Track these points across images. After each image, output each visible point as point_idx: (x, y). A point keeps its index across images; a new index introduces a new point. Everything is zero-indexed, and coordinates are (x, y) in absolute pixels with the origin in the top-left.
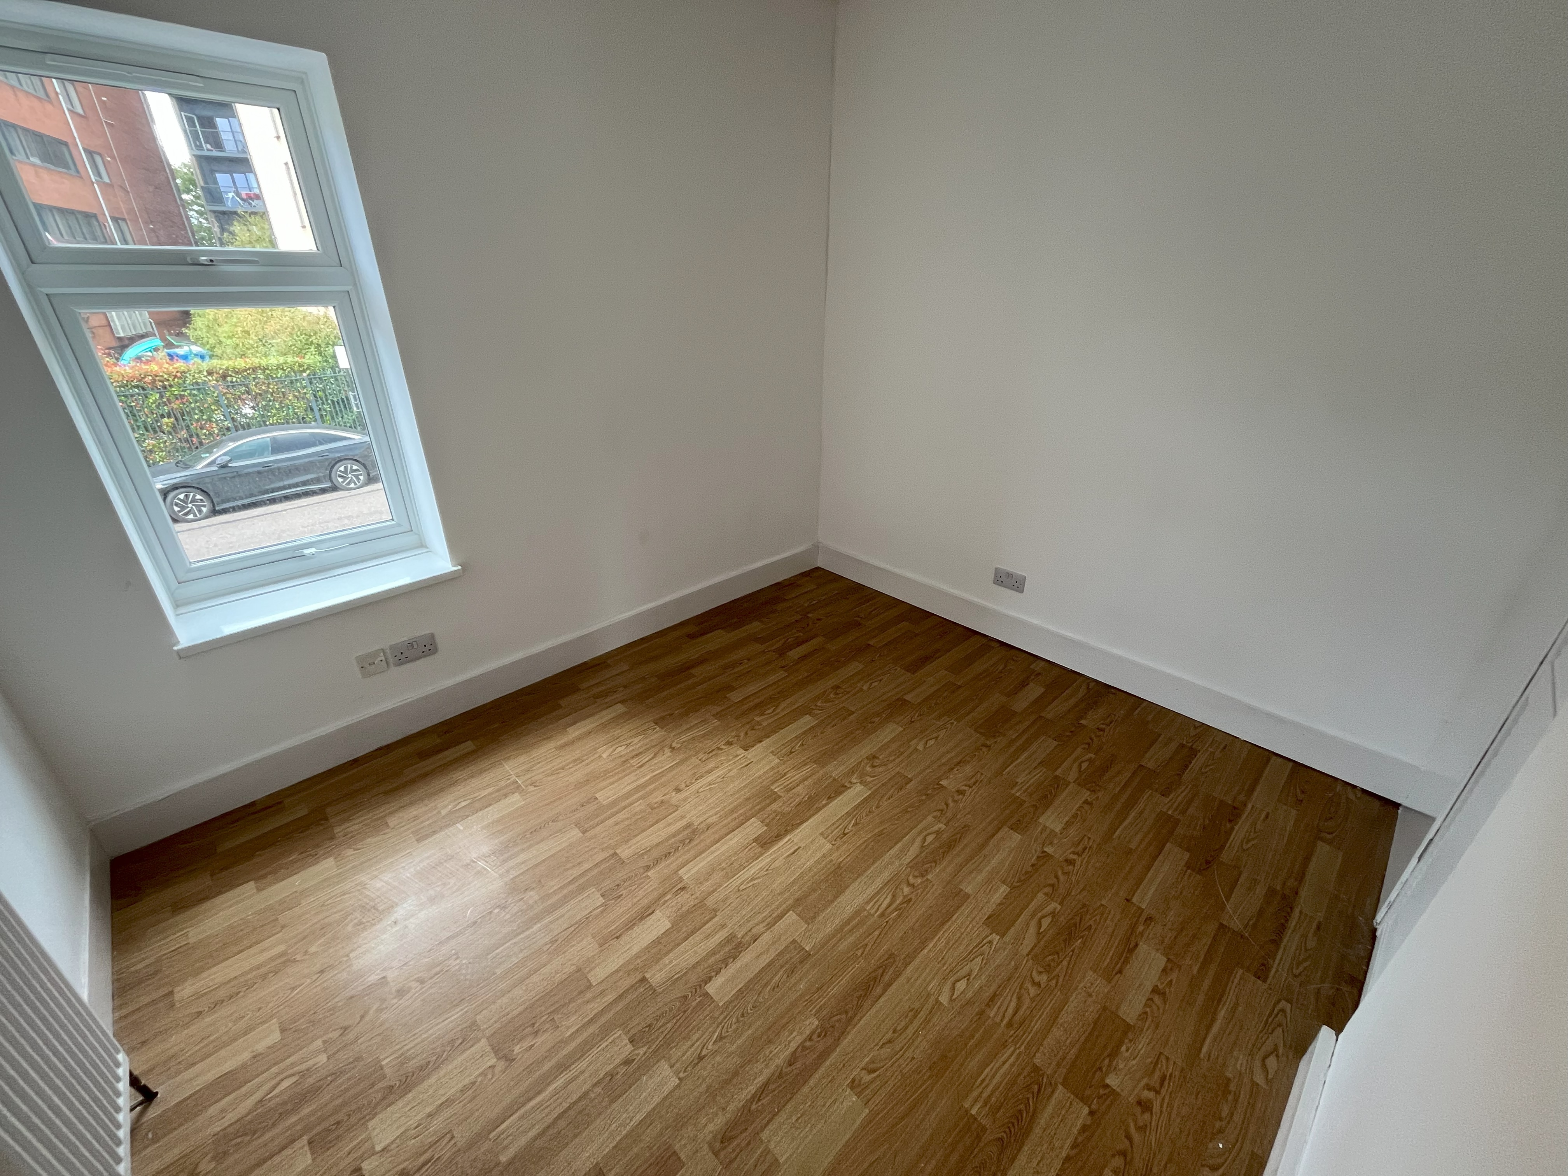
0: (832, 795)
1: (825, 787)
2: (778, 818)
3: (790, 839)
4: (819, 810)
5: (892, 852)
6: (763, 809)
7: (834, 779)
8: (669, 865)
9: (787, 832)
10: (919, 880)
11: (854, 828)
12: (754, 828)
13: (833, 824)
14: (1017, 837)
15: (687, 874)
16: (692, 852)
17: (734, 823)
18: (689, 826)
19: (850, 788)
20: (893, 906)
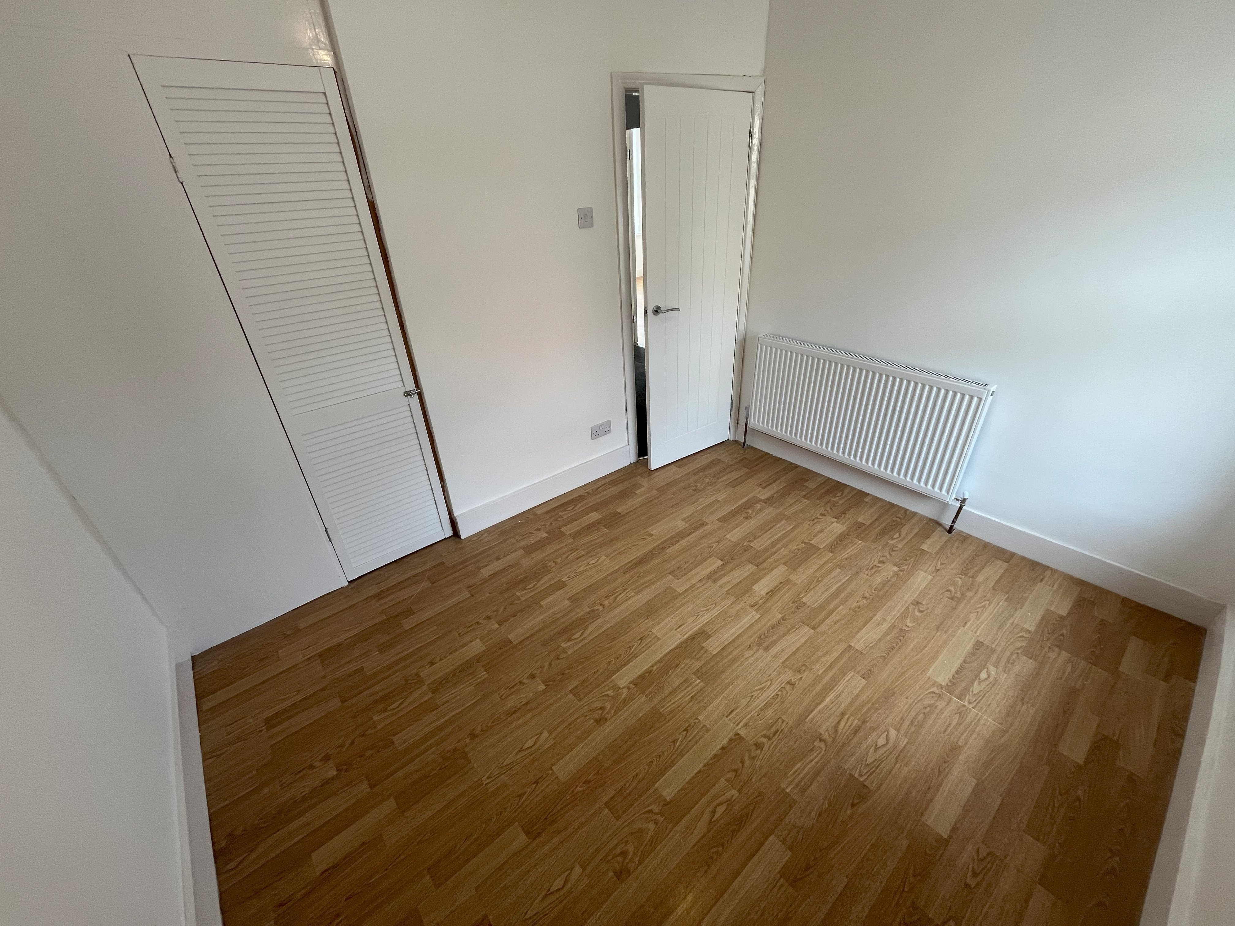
0: (647, 674)
1: (653, 684)
2: (694, 653)
3: (683, 636)
4: (660, 661)
5: (609, 626)
6: (707, 663)
7: (643, 693)
8: (769, 620)
9: (686, 641)
10: (596, 608)
11: (634, 644)
12: (713, 646)
13: (649, 647)
14: (511, 637)
15: (752, 616)
16: (756, 628)
17: (730, 650)
18: (766, 649)
19: (631, 683)
20: (617, 594)
